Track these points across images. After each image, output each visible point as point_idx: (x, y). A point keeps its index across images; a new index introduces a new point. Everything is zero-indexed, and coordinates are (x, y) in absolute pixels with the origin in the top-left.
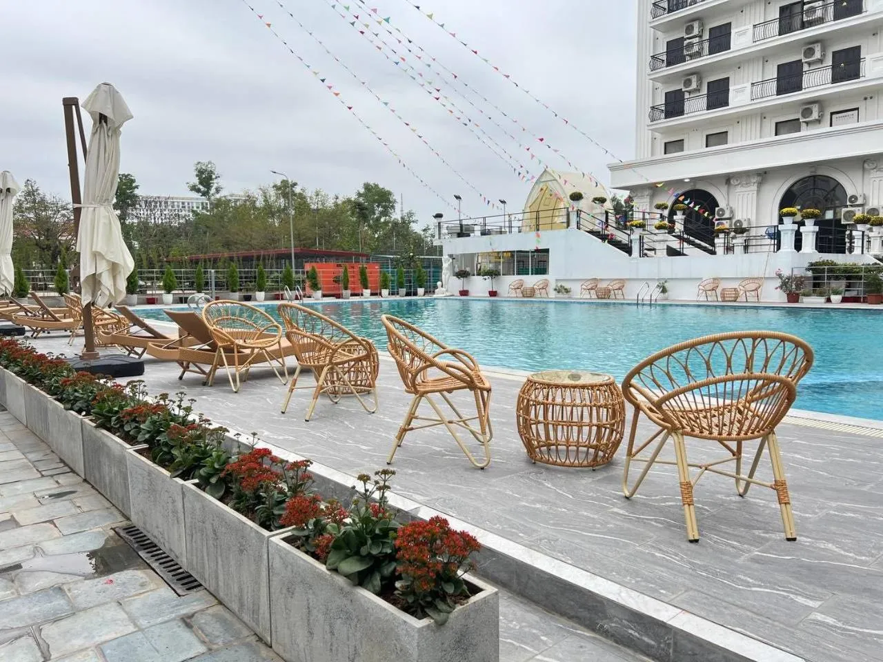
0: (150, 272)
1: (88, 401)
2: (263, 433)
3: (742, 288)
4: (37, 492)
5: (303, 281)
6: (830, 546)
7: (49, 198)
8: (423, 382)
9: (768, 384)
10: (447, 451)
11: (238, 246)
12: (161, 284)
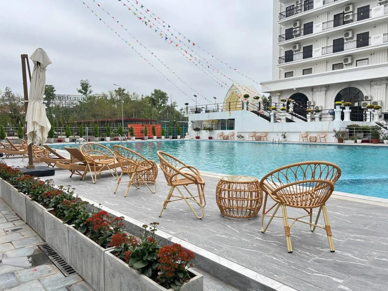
0: (60, 128)
1: (28, 188)
2: (105, 202)
3: (318, 136)
4: (5, 228)
5: (127, 132)
6: (349, 254)
7: (16, 95)
8: (175, 180)
9: (322, 184)
10: (185, 211)
11: (99, 117)
12: (65, 133)
